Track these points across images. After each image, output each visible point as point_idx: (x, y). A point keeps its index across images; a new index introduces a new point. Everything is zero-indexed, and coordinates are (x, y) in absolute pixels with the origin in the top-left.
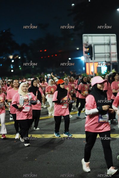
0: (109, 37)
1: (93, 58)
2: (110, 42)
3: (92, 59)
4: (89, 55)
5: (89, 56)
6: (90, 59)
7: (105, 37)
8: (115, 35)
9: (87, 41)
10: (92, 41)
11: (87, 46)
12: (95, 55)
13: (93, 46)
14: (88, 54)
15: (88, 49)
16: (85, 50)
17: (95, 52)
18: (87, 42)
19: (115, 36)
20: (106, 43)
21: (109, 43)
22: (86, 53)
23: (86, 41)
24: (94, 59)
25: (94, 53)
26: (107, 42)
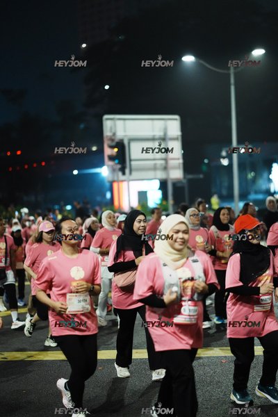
0: (162, 122)
1: (127, 171)
2: (165, 134)
3: (124, 173)
4: (119, 163)
5: (119, 166)
6: (120, 174)
7: (156, 122)
8: (177, 117)
9: (113, 131)
10: (125, 131)
11: (114, 144)
12: (133, 163)
13: (126, 142)
14: (117, 161)
15: (116, 150)
16: (108, 151)
17: (133, 157)
18: (114, 134)
19: (176, 119)
20: (157, 137)
21: (162, 137)
22: (111, 158)
23: (111, 131)
24: (130, 173)
25: (130, 160)
26: (159, 133)
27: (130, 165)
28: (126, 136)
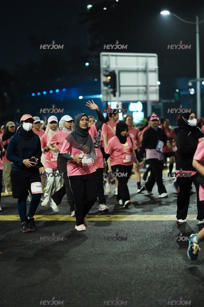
0: (144, 58)
1: (117, 94)
2: (146, 67)
3: (115, 96)
4: (111, 88)
5: (112, 90)
6: (112, 96)
7: (139, 58)
8: (155, 55)
9: (108, 64)
10: (116, 65)
11: (108, 73)
12: (121, 88)
13: (117, 72)
14: (109, 86)
15: (109, 78)
16: (104, 79)
17: (122, 84)
18: (108, 67)
19: (155, 57)
20: (140, 69)
21: (144, 69)
22: (106, 84)
23: (106, 64)
24: (120, 95)
25: (120, 86)
26: (142, 67)
27: (120, 89)
28: (117, 68)
